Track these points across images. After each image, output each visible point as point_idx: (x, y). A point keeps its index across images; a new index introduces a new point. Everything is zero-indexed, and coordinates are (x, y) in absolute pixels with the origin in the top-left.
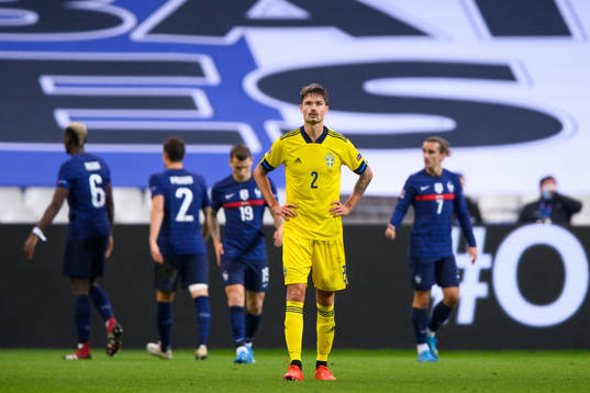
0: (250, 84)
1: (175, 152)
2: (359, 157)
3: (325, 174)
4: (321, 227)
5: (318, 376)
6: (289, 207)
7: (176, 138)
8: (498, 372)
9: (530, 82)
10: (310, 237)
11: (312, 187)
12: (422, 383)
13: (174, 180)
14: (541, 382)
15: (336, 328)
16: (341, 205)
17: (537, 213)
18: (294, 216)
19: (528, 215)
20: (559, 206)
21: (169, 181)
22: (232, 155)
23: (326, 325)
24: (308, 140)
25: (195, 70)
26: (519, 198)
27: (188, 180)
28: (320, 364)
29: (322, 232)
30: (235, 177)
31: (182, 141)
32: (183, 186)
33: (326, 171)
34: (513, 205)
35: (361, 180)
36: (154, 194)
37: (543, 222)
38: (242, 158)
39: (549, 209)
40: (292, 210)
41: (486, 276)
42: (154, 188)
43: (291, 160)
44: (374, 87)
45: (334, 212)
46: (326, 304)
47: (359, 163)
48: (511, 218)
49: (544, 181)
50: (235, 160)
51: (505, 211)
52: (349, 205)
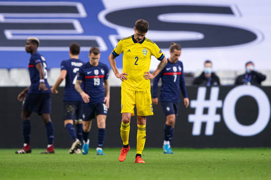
0: (101, 17)
1: (75, 50)
2: (160, 52)
3: (141, 59)
4: (138, 84)
5: (136, 162)
6: (124, 74)
7: (76, 43)
8: (225, 158)
9: (241, 15)
10: (134, 89)
11: (135, 64)
12: (188, 164)
13: (73, 64)
14: (247, 163)
15: (146, 137)
16: (150, 74)
17: (244, 80)
18: (126, 79)
19: (239, 81)
20: (255, 77)
21: (71, 64)
22: (91, 52)
23: (141, 135)
24: (135, 41)
25: (74, 10)
26: (236, 72)
27: (80, 64)
28: (138, 155)
29: (139, 87)
30: (91, 63)
31: (79, 45)
32: (77, 67)
33: (143, 57)
34: (233, 76)
35: (161, 63)
36: (62, 69)
37: (247, 84)
38: (96, 54)
39: (250, 78)
40: (125, 76)
41: (219, 111)
42: (62, 67)
43: (125, 50)
44: (163, 18)
45: (146, 77)
46: (141, 124)
47: (161, 55)
48: (232, 82)
49: (247, 64)
50: (92, 54)
51: (228, 79)
52: (154, 74)
